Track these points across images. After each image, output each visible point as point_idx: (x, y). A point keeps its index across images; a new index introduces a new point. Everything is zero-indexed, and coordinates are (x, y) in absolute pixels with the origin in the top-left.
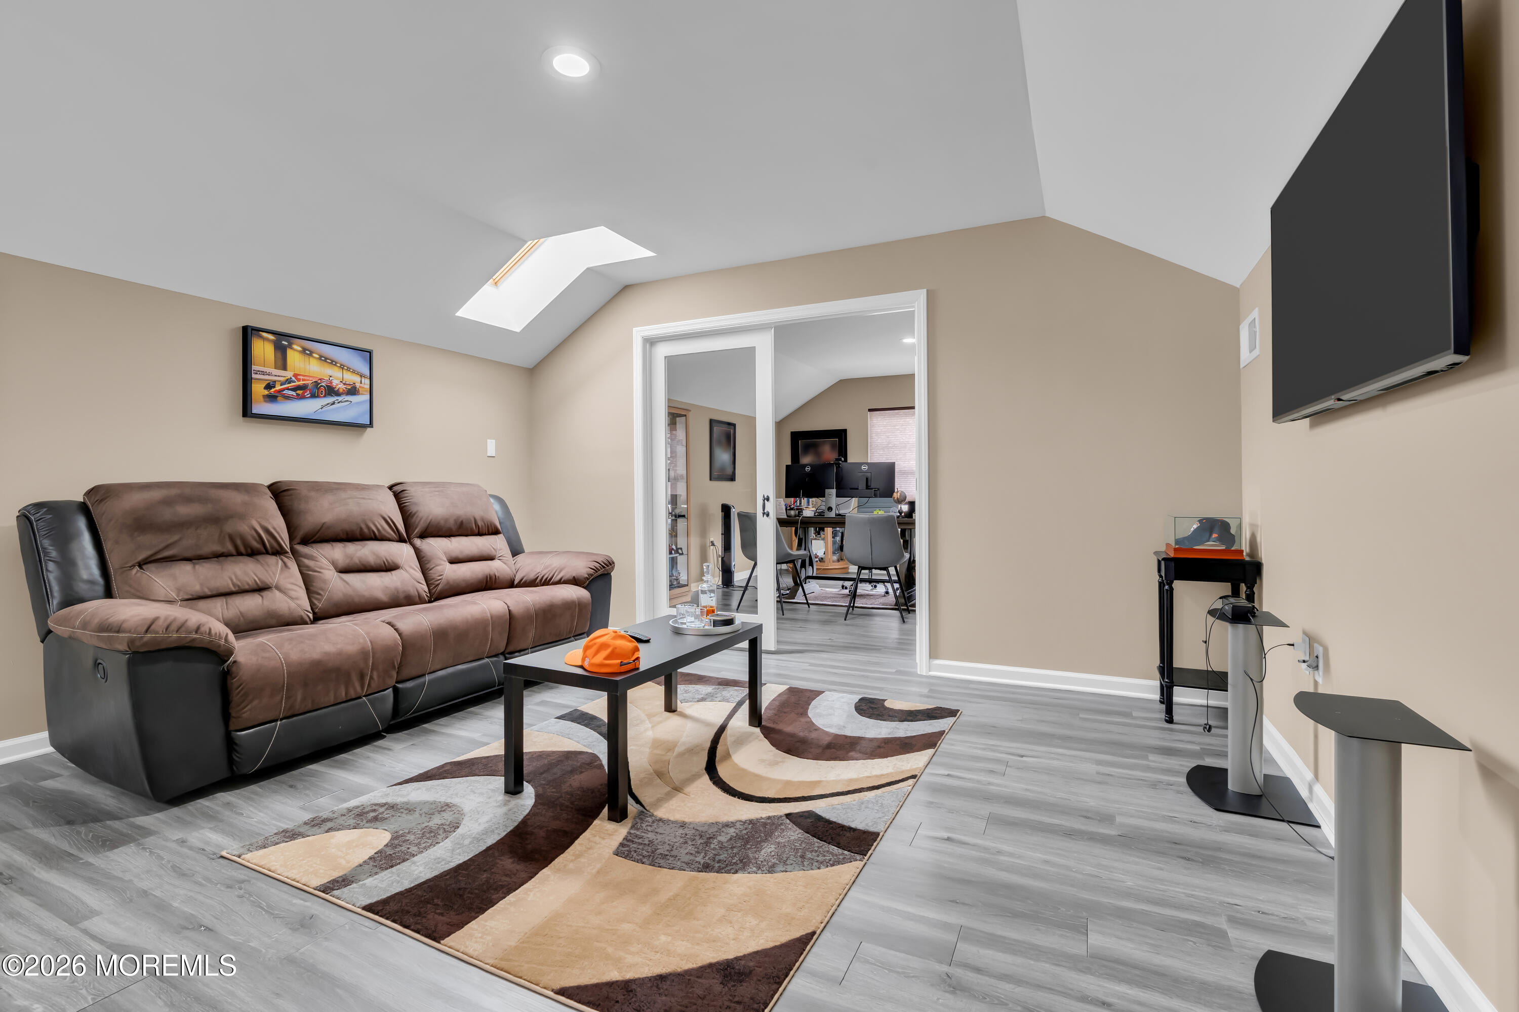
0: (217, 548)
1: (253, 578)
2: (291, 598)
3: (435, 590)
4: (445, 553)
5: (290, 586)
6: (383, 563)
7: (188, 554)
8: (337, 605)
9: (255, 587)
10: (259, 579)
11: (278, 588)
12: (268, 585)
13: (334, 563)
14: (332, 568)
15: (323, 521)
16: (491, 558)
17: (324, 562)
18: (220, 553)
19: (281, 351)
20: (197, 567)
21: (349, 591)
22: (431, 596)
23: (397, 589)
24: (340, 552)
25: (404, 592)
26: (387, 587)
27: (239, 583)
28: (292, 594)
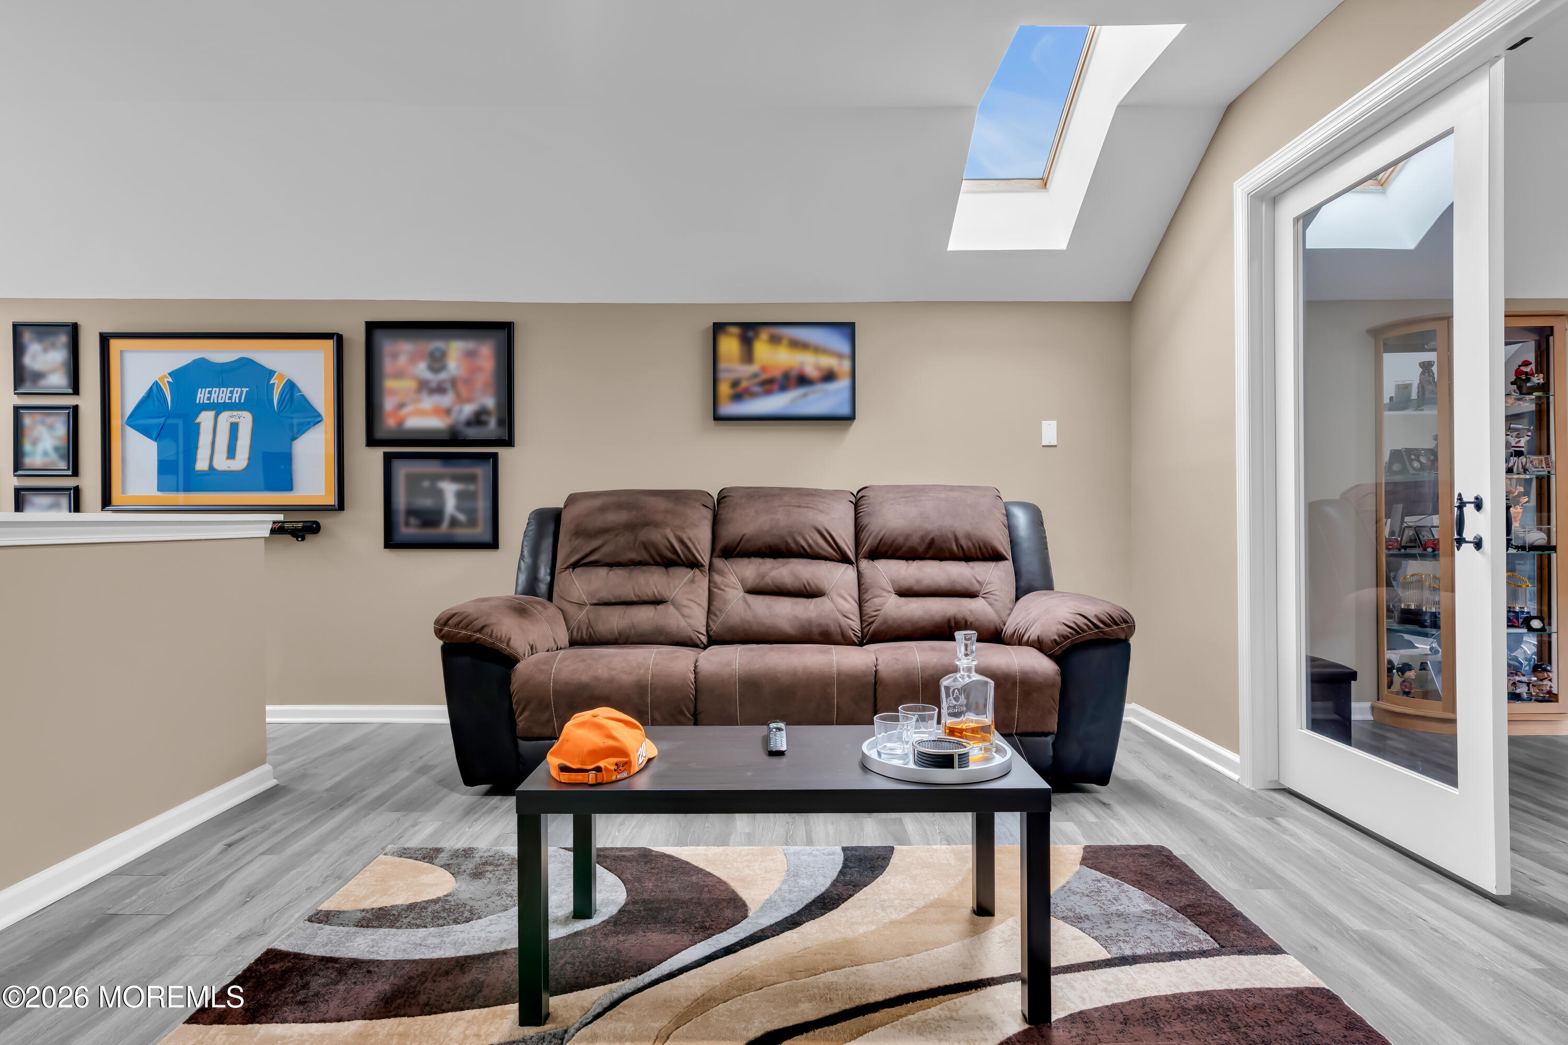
0: (632, 555)
1: (652, 589)
2: (684, 616)
3: (868, 628)
4: (893, 582)
5: (685, 602)
6: (803, 587)
7: (609, 560)
8: (731, 630)
9: (653, 599)
10: (658, 592)
11: (673, 603)
12: (664, 598)
13: (742, 582)
14: (740, 586)
15: (743, 532)
16: (972, 595)
17: (733, 579)
18: (637, 561)
19: (747, 342)
20: (611, 573)
21: (749, 616)
22: (863, 637)
23: (809, 621)
24: (751, 570)
25: (819, 625)
26: (796, 617)
27: (639, 594)
28: (686, 611)
